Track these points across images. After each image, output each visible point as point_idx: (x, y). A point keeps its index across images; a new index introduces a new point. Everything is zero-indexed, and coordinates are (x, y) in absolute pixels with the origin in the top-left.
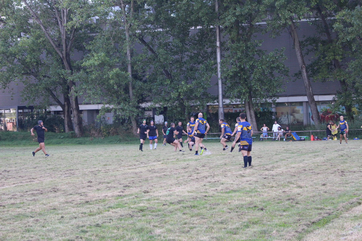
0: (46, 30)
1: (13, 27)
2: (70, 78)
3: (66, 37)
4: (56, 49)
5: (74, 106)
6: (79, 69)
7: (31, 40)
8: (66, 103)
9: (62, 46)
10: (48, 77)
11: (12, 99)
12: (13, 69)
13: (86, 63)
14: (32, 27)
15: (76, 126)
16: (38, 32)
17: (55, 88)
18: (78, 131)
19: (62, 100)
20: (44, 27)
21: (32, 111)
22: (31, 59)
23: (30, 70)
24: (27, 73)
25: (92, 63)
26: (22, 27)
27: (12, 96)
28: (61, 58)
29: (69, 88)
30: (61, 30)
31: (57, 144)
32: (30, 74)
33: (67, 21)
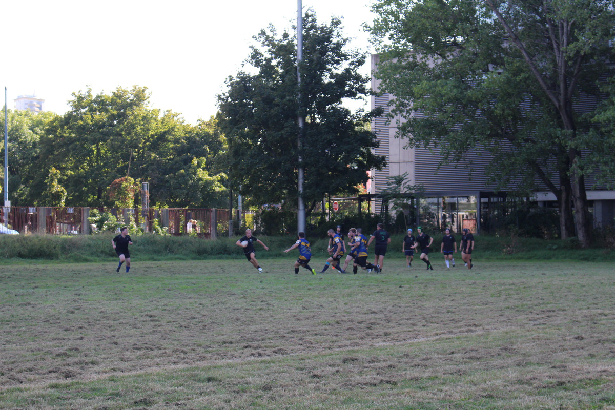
0: (531, 59)
1: (476, 54)
2: (571, 144)
3: (565, 71)
4: (548, 93)
5: (577, 193)
6: (587, 126)
7: (505, 76)
8: (563, 188)
9: (559, 86)
10: (533, 142)
11: (470, 180)
12: (472, 127)
13: (600, 117)
14: (507, 54)
15: (580, 229)
16: (517, 63)
17: (545, 161)
18: (583, 236)
19: (556, 182)
20: (528, 54)
21: (504, 200)
22: (503, 110)
23: (502, 130)
24: (497, 135)
25: (610, 115)
26: (491, 55)
27: (470, 175)
28: (556, 108)
29: (568, 162)
30: (557, 58)
31: (545, 258)
32: (501, 137)
33: (568, 44)
